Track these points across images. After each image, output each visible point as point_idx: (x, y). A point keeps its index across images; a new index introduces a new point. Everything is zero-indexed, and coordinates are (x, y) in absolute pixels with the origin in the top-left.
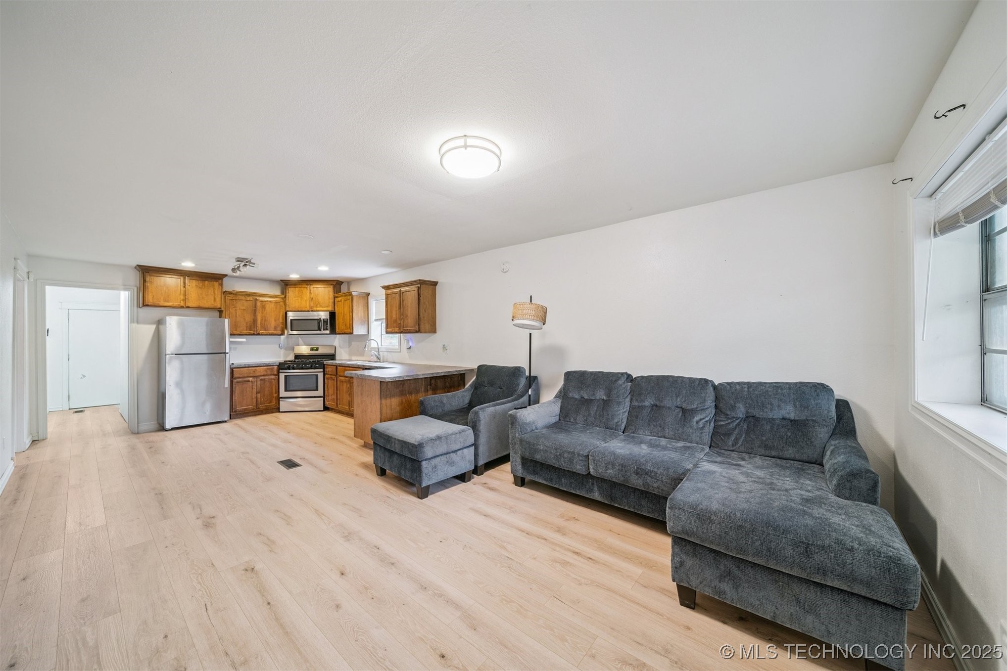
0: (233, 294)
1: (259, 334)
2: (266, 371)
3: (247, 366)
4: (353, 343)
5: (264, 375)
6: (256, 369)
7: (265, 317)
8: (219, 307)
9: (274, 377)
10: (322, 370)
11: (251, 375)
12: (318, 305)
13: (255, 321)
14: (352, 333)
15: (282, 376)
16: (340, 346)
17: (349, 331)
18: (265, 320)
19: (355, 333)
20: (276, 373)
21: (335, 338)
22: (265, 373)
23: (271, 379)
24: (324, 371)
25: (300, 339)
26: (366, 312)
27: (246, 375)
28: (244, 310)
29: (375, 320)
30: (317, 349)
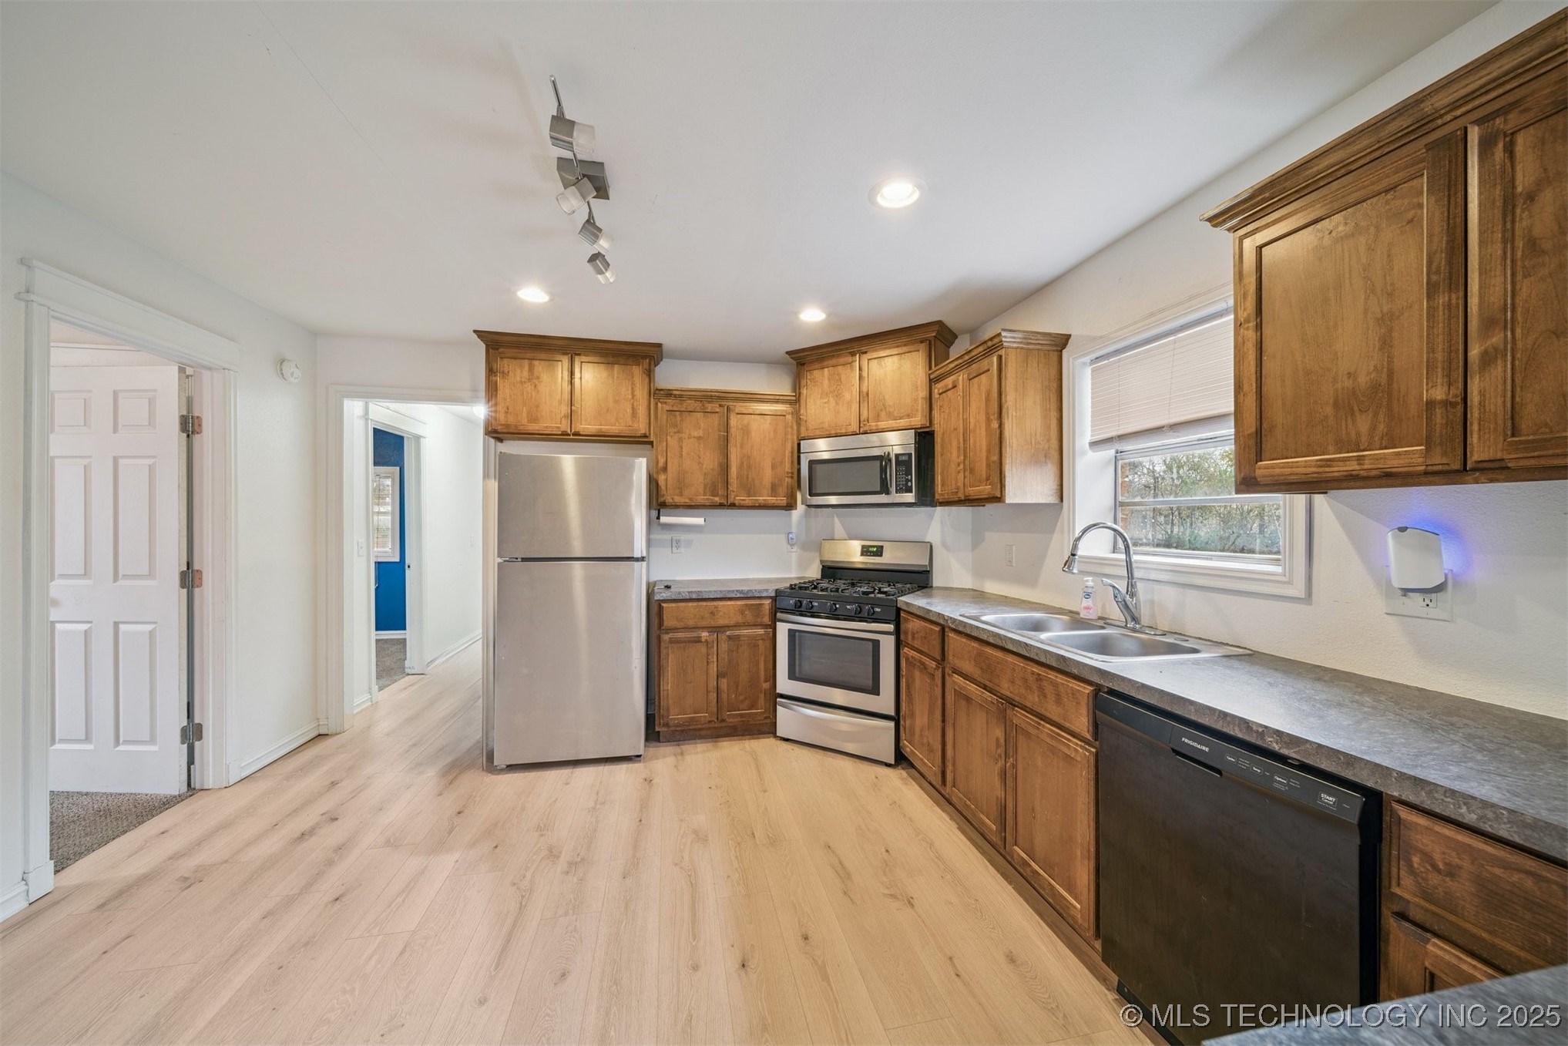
0: (675, 396)
1: (733, 506)
2: (742, 613)
3: (694, 596)
4: (988, 535)
5: (737, 626)
6: (716, 607)
7: (749, 457)
8: (643, 432)
9: (761, 631)
10: (890, 627)
11: (704, 623)
12: (883, 414)
13: (725, 468)
14: (998, 499)
15: (783, 630)
16: (944, 545)
17: (985, 489)
18: (749, 467)
19: (1010, 498)
20: (767, 620)
21: (931, 517)
22: (740, 619)
23: (754, 637)
24: (897, 632)
25: (836, 520)
26: (1054, 415)
27: (691, 623)
28: (699, 438)
29: (1094, 444)
30: (879, 552)
